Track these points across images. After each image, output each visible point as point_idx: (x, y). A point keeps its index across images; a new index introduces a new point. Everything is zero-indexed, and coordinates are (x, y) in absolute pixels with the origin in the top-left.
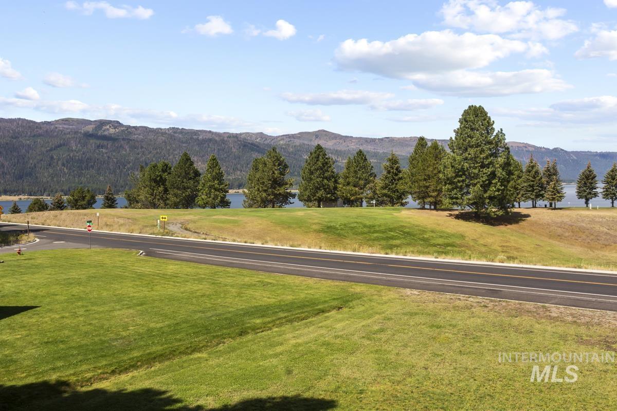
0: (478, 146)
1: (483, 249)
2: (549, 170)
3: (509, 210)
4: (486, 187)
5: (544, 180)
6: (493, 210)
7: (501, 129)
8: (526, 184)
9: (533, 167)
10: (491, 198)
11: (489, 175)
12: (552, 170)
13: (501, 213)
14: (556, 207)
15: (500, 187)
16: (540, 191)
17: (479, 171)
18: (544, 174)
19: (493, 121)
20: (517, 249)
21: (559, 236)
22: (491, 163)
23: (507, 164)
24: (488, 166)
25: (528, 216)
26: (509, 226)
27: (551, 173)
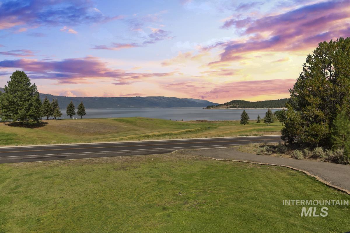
0: (22, 90)
1: (29, 140)
2: (54, 103)
3: (39, 121)
4: (27, 110)
5: (52, 107)
6: (31, 121)
7: (35, 84)
8: (44, 109)
9: (47, 102)
10: (30, 115)
11: (29, 105)
12: (55, 104)
13: (36, 122)
14: (59, 119)
15: (35, 111)
16: (51, 112)
17: (23, 102)
18: (52, 105)
19: (30, 80)
20: (46, 138)
21: (64, 131)
22: (30, 99)
23: (38, 100)
24: (28, 100)
25: (47, 123)
26: (39, 128)
27: (55, 105)
